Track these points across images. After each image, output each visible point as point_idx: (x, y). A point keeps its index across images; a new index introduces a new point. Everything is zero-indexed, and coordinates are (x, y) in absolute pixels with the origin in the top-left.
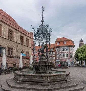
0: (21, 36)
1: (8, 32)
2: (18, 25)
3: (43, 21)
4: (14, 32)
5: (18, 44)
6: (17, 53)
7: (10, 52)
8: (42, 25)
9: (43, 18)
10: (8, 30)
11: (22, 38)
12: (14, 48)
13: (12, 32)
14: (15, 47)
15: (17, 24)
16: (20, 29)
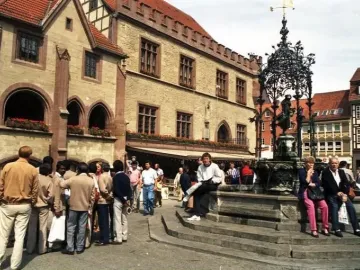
0: (219, 72)
1: (178, 65)
2: (208, 37)
3: (284, 32)
4: (197, 61)
5: (209, 100)
6: (205, 130)
7: (183, 128)
8: (284, 44)
9: (284, 22)
10: (179, 58)
11: (221, 77)
12: (195, 113)
13: (192, 61)
14: (199, 111)
15: (206, 37)
16: (215, 50)
